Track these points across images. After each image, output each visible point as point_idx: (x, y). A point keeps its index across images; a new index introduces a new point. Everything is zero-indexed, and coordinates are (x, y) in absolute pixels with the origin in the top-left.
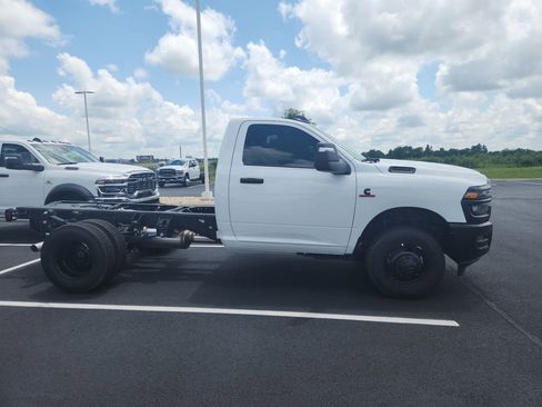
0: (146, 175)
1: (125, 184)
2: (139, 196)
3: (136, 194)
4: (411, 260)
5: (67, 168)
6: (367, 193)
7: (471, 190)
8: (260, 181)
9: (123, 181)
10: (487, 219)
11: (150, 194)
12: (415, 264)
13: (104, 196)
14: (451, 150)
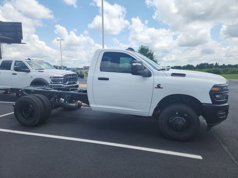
0: (73, 75)
1: (62, 79)
2: (69, 84)
3: (67, 83)
4: (181, 121)
5: (39, 71)
6: (159, 87)
7: (215, 86)
8: (107, 79)
9: (61, 77)
10: (226, 102)
11: (74, 83)
12: (183, 124)
13: (53, 84)
14: (228, 65)
